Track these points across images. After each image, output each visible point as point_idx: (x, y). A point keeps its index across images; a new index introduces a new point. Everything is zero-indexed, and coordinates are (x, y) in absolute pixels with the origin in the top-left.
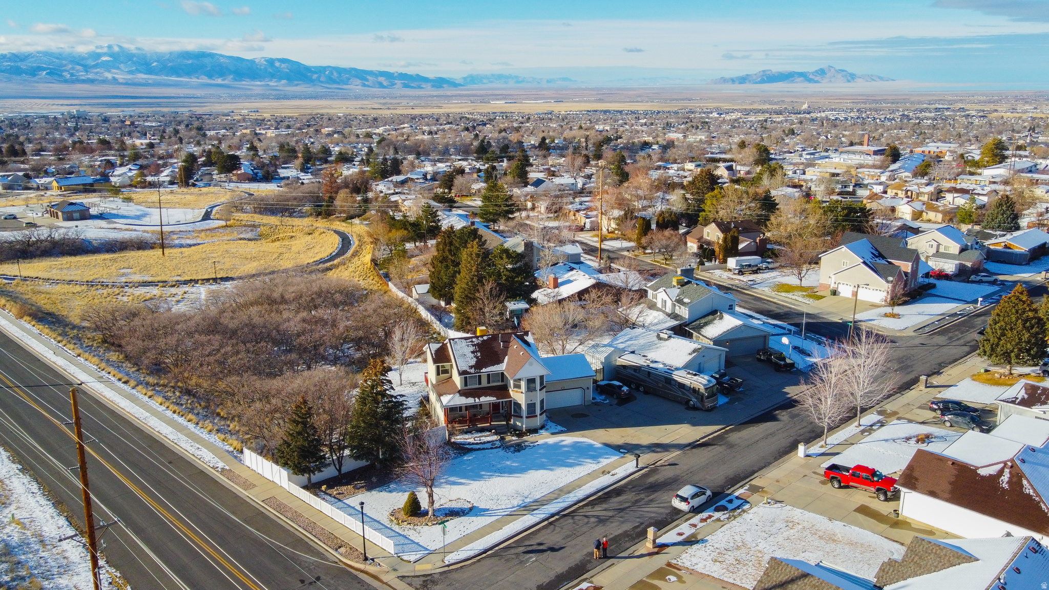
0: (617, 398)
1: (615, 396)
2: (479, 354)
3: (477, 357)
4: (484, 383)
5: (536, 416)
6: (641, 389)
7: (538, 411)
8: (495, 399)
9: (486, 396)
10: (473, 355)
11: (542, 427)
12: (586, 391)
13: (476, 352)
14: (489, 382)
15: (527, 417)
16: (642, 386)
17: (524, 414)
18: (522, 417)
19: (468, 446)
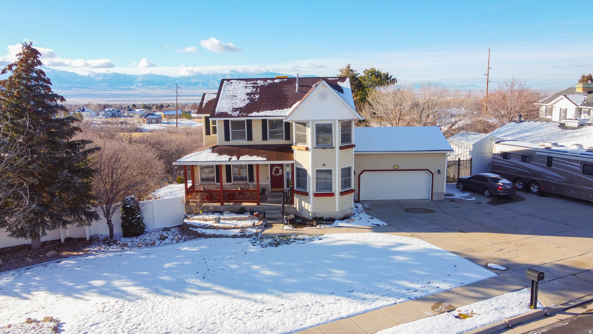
0: (490, 196)
1: (487, 193)
2: (257, 97)
3: (251, 100)
4: (257, 139)
5: (332, 195)
6: (534, 189)
7: (337, 187)
8: (265, 159)
9: (251, 155)
10: (247, 97)
11: (346, 218)
12: (436, 176)
13: (255, 94)
14: (265, 138)
15: (316, 195)
16: (536, 182)
17: (311, 187)
18: (307, 194)
19: (200, 231)
